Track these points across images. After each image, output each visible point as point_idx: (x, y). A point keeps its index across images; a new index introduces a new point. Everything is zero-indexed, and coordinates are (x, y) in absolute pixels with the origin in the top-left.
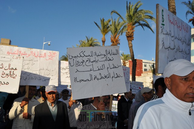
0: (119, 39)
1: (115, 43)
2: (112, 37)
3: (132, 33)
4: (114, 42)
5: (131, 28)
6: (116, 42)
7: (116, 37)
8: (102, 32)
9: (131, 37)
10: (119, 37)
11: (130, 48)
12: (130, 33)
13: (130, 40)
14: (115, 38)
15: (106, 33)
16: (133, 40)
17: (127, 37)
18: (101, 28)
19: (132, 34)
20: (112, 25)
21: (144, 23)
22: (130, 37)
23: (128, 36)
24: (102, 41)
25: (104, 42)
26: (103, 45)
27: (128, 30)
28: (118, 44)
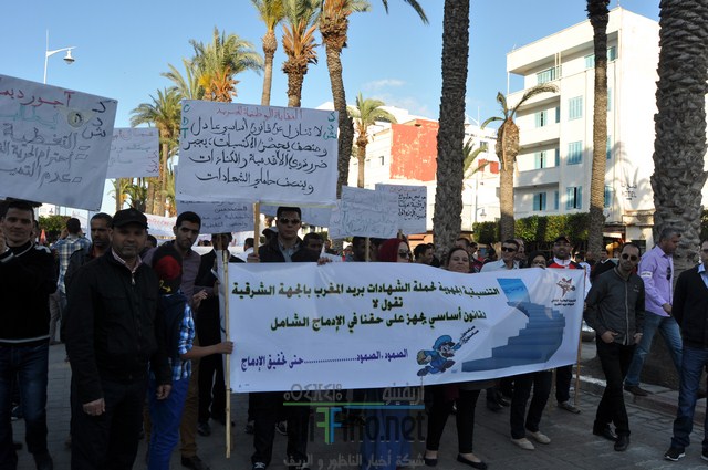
0: (313, 43)
1: (298, 55)
2: (289, 35)
3: (340, 21)
4: (293, 55)
5: (337, 2)
6: (302, 52)
7: (304, 36)
8: (263, 12)
9: (337, 35)
11: (331, 75)
12: (335, 20)
13: (333, 47)
14: (298, 37)
15: (279, 19)
16: (345, 45)
17: (324, 35)
19: (342, 26)
22: (333, 36)
23: (325, 30)
24: (265, 49)
25: (270, 52)
26: (266, 63)
27: (328, 11)
28: (310, 62)
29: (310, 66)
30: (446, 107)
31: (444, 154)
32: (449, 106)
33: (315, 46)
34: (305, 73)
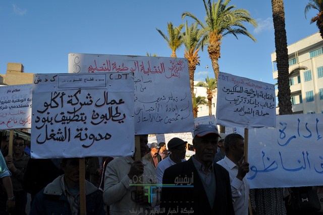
0: (198, 57)
1: (192, 62)
2: (187, 54)
3: (217, 47)
4: (190, 62)
5: (215, 39)
6: (194, 61)
7: (194, 54)
8: (170, 45)
9: (216, 53)
10: (198, 53)
11: (215, 70)
12: (215, 47)
13: (215, 58)
14: (191, 54)
15: (177, 47)
16: (220, 57)
17: (210, 53)
18: (170, 39)
19: (218, 49)
20: (186, 34)
21: (238, 28)
22: (214, 53)
23: (210, 51)
27: (212, 43)
28: (197, 64)
29: (197, 66)
30: (281, 82)
31: (283, 103)
32: (283, 81)
33: (199, 57)
34: (195, 70)
